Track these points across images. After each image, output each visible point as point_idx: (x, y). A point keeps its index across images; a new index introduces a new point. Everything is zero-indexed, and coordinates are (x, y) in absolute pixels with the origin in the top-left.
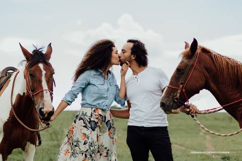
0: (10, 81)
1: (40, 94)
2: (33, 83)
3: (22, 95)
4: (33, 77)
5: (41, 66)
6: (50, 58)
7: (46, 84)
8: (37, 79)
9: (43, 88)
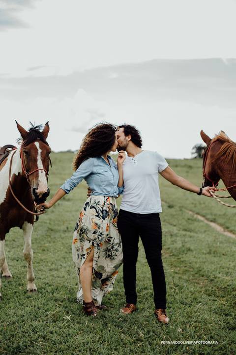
0: (7, 160)
1: (35, 174)
2: (28, 162)
3: (17, 174)
4: (28, 156)
5: (37, 144)
6: (47, 136)
7: (41, 163)
8: (33, 158)
9: (38, 168)
